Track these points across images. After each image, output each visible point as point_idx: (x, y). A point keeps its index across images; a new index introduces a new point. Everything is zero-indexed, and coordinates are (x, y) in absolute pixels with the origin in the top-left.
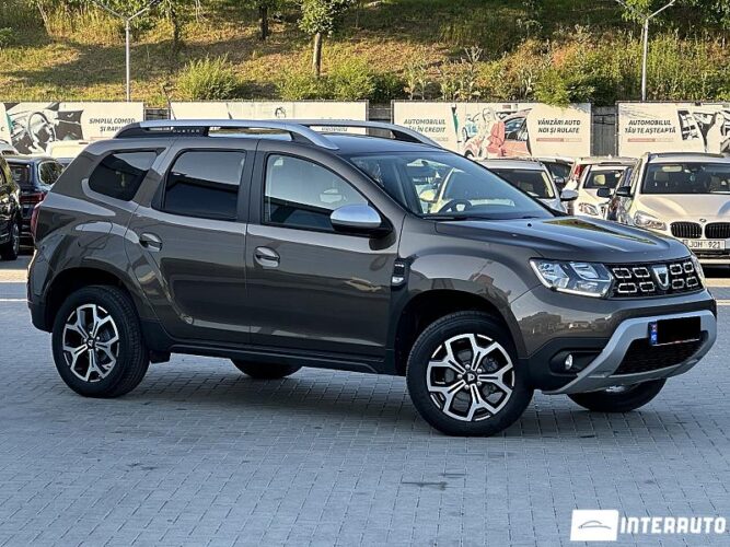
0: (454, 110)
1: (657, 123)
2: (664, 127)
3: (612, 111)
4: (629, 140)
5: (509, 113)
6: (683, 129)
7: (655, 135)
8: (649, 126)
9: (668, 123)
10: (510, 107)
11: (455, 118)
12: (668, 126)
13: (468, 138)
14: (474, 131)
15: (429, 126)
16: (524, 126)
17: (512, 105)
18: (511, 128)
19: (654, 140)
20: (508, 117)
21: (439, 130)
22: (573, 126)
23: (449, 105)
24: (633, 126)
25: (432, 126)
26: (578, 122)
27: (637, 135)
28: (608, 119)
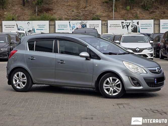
0: (69, 22)
1: (116, 25)
2: (118, 26)
3: (106, 22)
4: (110, 29)
5: (82, 23)
6: (123, 26)
7: (116, 28)
8: (115, 26)
9: (119, 25)
10: (82, 21)
11: (70, 24)
12: (119, 26)
13: (73, 29)
14: (75, 27)
15: (64, 26)
16: (86, 26)
17: (83, 21)
18: (83, 27)
19: (116, 29)
20: (82, 24)
21: (66, 27)
22: (97, 26)
23: (68, 21)
24: (111, 26)
25: (65, 26)
26: (98, 25)
27: (112, 28)
28: (105, 24)
